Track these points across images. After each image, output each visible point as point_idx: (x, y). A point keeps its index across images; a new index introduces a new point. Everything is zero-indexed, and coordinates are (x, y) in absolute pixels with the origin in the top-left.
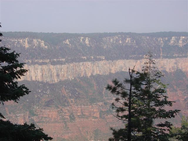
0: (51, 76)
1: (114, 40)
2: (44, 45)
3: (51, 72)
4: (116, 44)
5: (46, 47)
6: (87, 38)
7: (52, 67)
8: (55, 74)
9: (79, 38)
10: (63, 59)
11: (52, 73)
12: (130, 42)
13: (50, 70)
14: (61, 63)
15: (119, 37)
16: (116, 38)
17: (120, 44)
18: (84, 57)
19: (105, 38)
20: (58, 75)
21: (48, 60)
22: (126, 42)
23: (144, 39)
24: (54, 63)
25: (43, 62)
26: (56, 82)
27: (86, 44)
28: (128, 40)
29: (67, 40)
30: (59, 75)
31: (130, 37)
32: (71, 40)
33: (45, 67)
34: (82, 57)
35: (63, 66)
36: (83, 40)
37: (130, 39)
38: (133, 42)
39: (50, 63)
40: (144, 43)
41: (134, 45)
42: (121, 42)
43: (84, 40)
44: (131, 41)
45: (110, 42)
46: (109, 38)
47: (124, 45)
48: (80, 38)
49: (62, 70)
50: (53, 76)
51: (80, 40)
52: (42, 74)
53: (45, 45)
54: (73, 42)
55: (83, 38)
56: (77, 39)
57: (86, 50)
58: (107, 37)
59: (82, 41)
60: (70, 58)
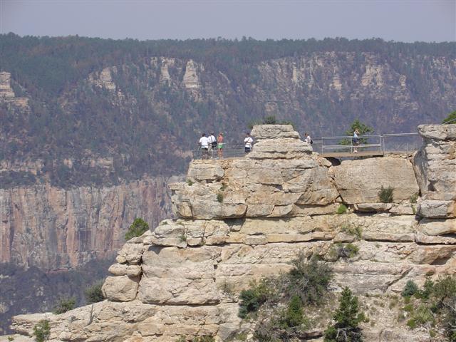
0: (53, 236)
1: (306, 73)
2: (12, 94)
3: (55, 220)
4: (319, 91)
5: (23, 102)
6: (191, 62)
7: (56, 195)
8: (72, 230)
9: (154, 61)
10: (101, 161)
11: (60, 222)
12: (380, 84)
13: (48, 209)
14: (97, 179)
15: (328, 61)
16: (315, 64)
17: (335, 91)
18: (184, 150)
19: (268, 66)
20: (83, 235)
21: (39, 164)
22: (365, 84)
23: (441, 73)
24: (63, 179)
25: (12, 174)
26: (75, 263)
27: (186, 93)
28: (372, 74)
29: (106, 74)
30: (89, 233)
31: (380, 62)
32: (120, 71)
33: (24, 196)
34: (178, 153)
35: (106, 190)
36: (172, 71)
37: (379, 69)
38: (397, 82)
39: (47, 176)
40: (443, 90)
41: (403, 99)
42: (338, 85)
43: (177, 74)
44: (386, 81)
45: (291, 84)
46: (284, 63)
47: (354, 97)
48: (159, 61)
49: (103, 211)
50: (64, 239)
51: (159, 73)
52: (12, 229)
53: (18, 95)
54: (131, 80)
55: (172, 61)
56: (145, 66)
57: (189, 121)
58: (273, 62)
59: (168, 78)
60: (128, 157)
